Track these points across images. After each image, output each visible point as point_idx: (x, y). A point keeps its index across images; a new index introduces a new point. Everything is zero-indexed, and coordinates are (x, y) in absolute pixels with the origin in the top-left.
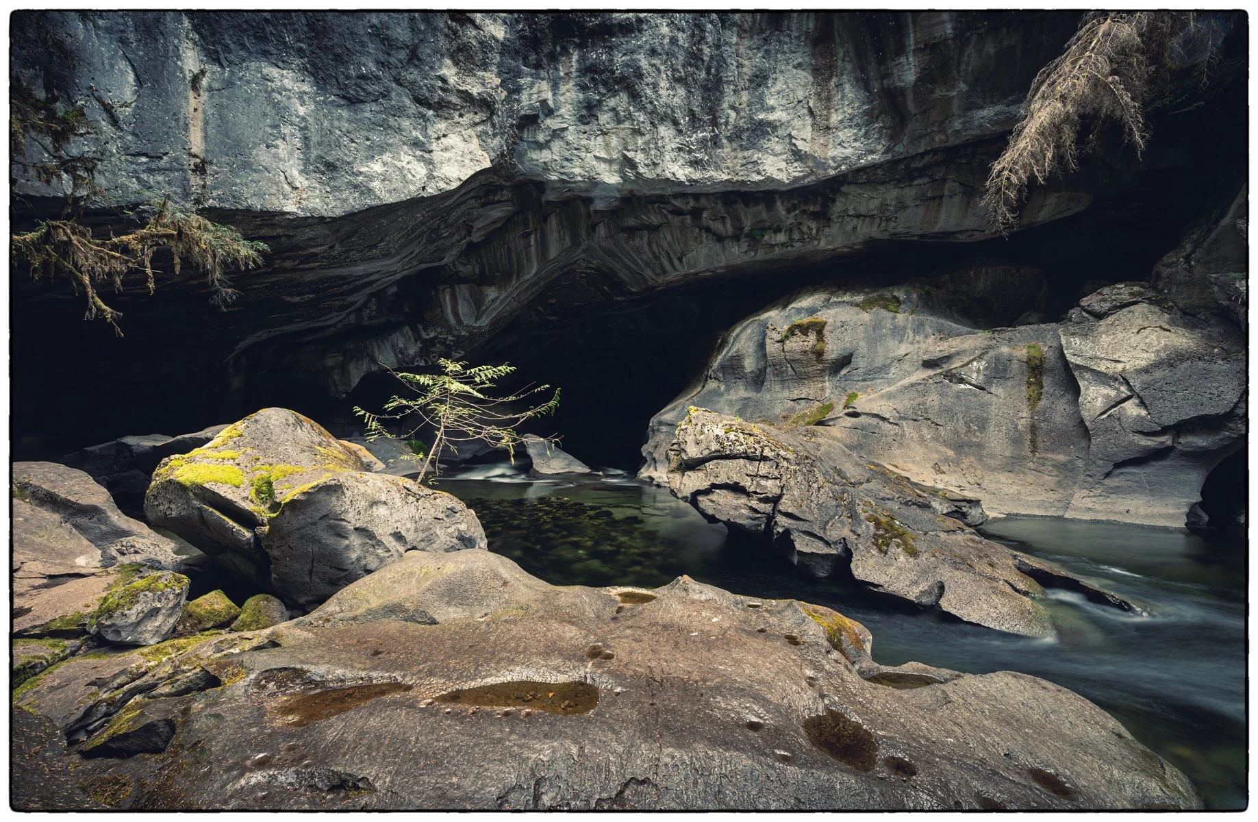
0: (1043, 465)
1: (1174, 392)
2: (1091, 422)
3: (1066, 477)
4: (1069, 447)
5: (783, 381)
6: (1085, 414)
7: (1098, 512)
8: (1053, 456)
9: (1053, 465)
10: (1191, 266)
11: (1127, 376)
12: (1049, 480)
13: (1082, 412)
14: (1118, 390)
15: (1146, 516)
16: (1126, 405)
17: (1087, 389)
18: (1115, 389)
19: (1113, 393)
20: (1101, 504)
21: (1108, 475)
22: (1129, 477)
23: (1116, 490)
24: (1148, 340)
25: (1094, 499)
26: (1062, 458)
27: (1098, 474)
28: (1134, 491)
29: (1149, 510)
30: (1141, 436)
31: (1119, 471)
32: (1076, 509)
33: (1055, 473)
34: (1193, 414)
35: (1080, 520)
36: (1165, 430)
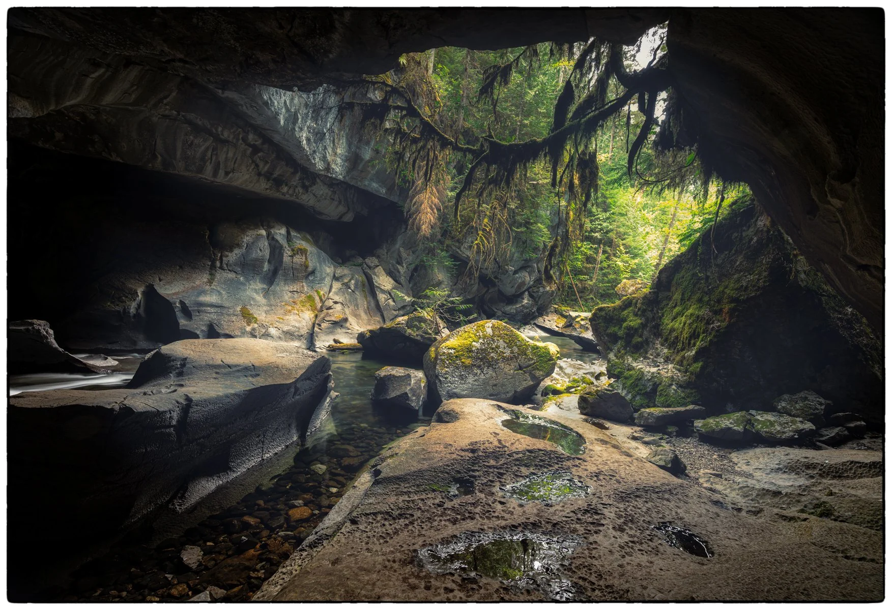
2: (382, 306)
4: (377, 315)
5: (286, 280)
11: (390, 292)
13: (379, 303)
14: (387, 295)
16: (390, 300)
17: (379, 295)
19: (386, 297)
36: (398, 309)
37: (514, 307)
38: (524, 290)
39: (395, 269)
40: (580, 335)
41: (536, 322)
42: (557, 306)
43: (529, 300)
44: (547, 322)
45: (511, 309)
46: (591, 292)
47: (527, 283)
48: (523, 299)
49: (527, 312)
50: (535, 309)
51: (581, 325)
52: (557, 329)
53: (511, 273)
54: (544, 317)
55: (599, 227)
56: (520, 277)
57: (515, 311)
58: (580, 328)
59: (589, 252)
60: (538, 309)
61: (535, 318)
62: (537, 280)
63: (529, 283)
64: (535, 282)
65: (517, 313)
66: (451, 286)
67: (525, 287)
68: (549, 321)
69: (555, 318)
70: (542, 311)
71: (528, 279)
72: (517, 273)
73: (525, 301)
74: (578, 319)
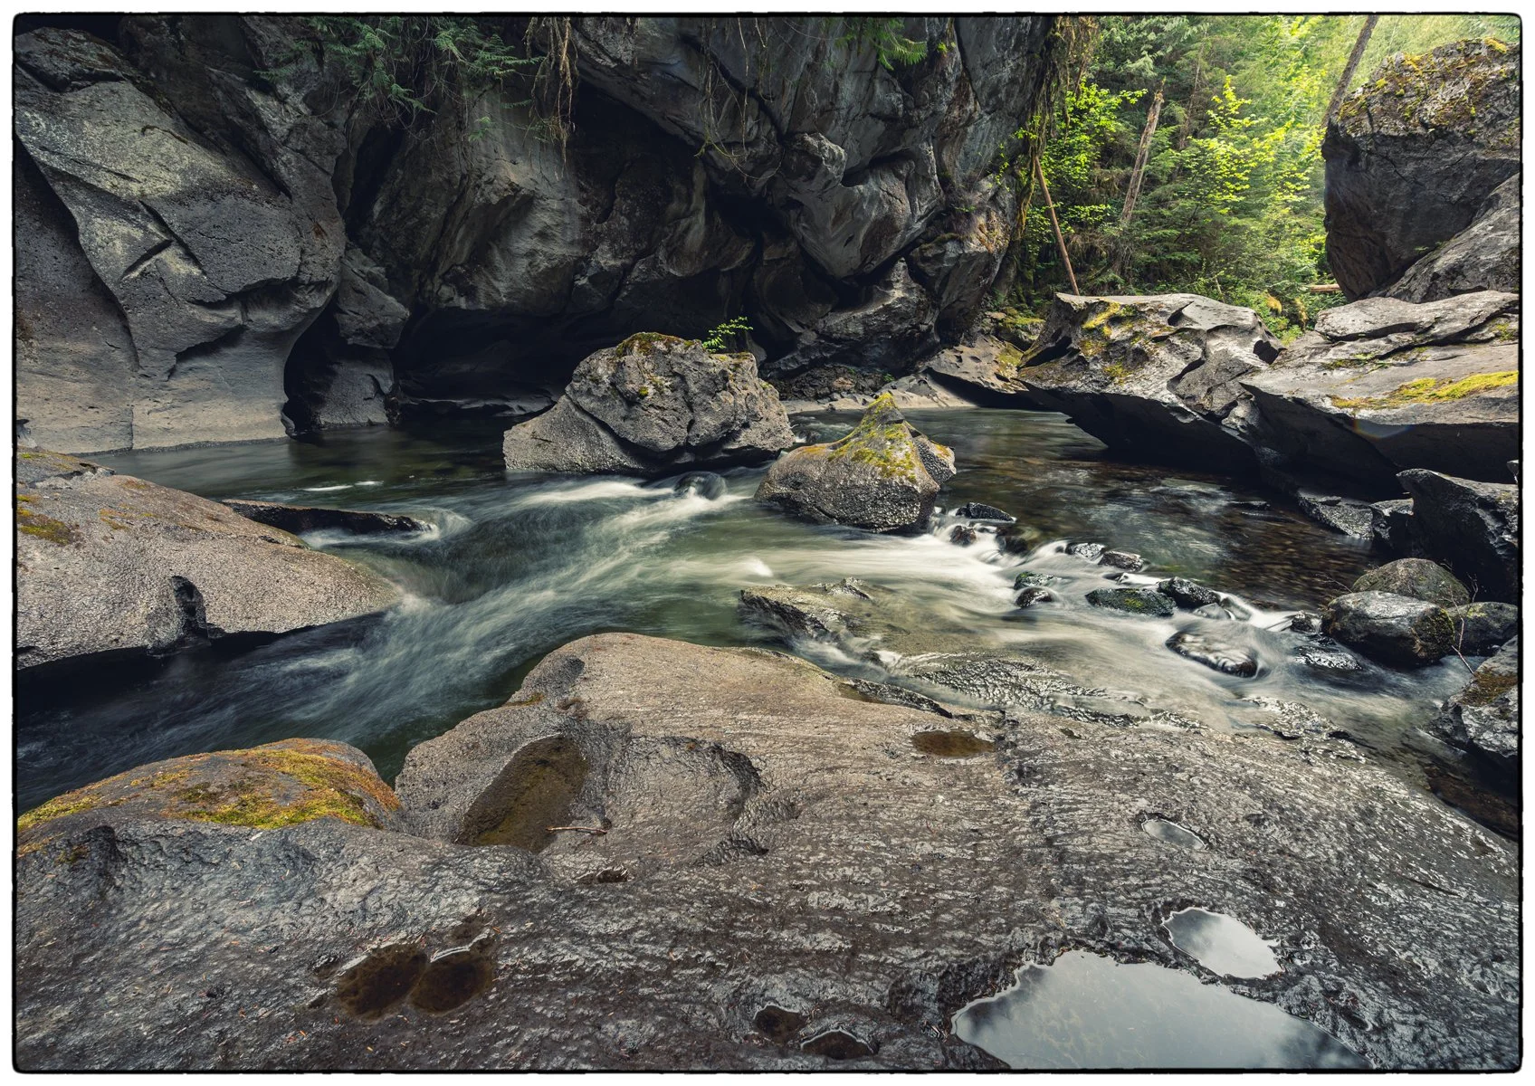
0: (56, 363)
1: (228, 241)
2: (117, 284)
3: (107, 380)
4: (89, 328)
6: (100, 268)
7: (179, 432)
8: (68, 345)
9: (74, 363)
10: (180, 42)
11: (156, 206)
12: (80, 389)
13: (95, 265)
14: (145, 228)
15: (242, 429)
16: (163, 255)
17: (88, 222)
18: (139, 226)
19: (138, 234)
20: (179, 420)
21: (172, 372)
22: (201, 375)
23: (189, 397)
24: (163, 150)
25: (166, 414)
26: (85, 348)
27: (157, 372)
28: (213, 396)
29: (242, 420)
30: (202, 309)
31: (186, 365)
32: (147, 434)
33: (86, 376)
34: (260, 278)
35: (162, 450)
36: (231, 300)
37: (859, 314)
38: (891, 251)
39: (244, 116)
40: (1110, 390)
41: (933, 363)
42: (1000, 316)
43: (909, 290)
44: (969, 364)
45: (847, 321)
46: (1110, 265)
47: (900, 223)
48: (890, 285)
49: (902, 334)
50: (930, 321)
51: (1112, 344)
52: (999, 384)
53: (832, 169)
54: (961, 348)
55: (1152, 36)
56: (874, 199)
57: (860, 329)
58: (1106, 357)
59: (1113, 126)
60: (942, 325)
61: (932, 351)
62: (939, 216)
63: (908, 227)
64: (929, 224)
65: (871, 334)
66: (586, 220)
67: (897, 242)
68: (974, 358)
69: (995, 351)
70: (954, 330)
71: (903, 207)
72: (863, 181)
73: (897, 293)
74: (1093, 322)
